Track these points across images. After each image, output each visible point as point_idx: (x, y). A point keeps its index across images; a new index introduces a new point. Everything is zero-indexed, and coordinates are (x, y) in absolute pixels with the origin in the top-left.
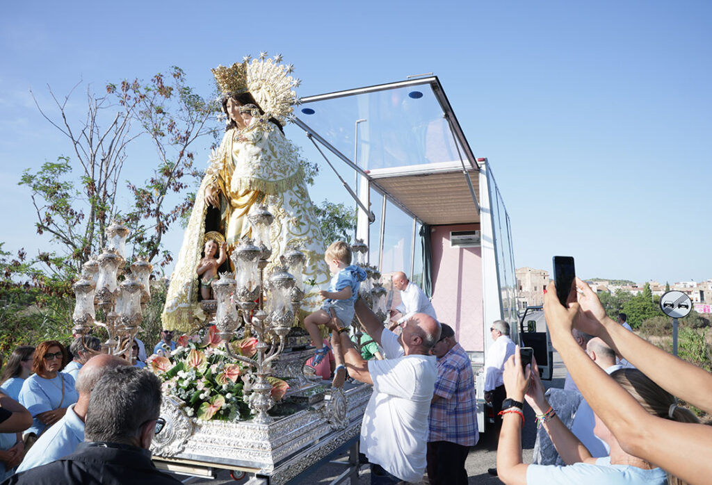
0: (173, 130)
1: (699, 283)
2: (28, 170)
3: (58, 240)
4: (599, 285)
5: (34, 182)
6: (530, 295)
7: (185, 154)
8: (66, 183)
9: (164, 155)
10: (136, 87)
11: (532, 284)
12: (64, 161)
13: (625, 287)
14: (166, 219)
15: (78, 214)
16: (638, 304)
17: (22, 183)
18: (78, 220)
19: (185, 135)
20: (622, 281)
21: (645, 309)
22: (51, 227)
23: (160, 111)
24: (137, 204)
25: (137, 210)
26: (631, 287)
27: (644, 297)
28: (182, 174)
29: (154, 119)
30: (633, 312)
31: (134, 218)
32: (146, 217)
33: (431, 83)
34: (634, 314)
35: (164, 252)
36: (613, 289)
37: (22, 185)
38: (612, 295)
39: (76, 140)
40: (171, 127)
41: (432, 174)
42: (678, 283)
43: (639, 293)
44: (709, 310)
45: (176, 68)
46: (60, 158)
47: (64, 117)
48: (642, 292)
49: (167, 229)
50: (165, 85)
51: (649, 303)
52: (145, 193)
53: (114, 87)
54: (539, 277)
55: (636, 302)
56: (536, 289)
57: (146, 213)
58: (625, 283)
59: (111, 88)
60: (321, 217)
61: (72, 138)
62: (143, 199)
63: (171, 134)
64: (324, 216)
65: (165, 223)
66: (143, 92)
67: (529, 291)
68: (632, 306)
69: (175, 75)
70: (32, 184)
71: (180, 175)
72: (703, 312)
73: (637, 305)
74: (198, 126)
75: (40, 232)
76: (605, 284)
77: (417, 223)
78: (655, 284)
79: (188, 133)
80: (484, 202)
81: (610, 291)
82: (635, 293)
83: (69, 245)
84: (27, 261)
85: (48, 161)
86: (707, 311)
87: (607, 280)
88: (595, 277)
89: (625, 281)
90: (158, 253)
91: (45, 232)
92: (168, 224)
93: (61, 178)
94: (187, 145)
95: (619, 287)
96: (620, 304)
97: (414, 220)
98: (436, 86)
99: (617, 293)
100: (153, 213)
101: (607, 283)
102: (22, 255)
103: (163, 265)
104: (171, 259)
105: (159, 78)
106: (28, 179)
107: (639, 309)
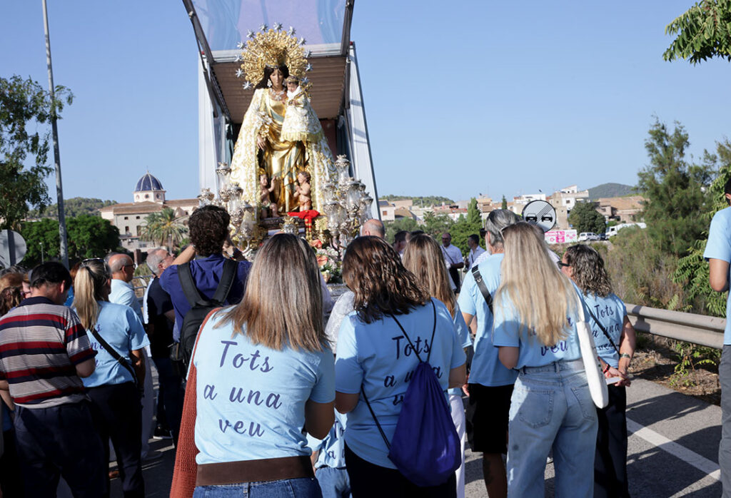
1: (548, 196)
4: (398, 207)
13: (438, 208)
16: (462, 235)
20: (432, 198)
26: (448, 208)
27: (469, 222)
36: (420, 213)
38: (419, 223)
42: (519, 198)
43: (462, 218)
44: (563, 238)
48: (465, 215)
55: (457, 232)
58: (438, 201)
72: (555, 242)
76: (407, 204)
78: (486, 200)
81: (415, 217)
82: (455, 217)
86: (560, 240)
87: (407, 198)
89: (437, 199)
95: (430, 209)
99: (427, 220)
101: (410, 202)
107: (462, 243)
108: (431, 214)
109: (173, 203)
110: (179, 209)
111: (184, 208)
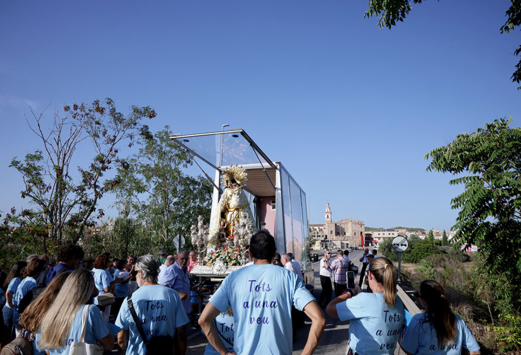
0: (106, 135)
2: (15, 158)
3: (35, 202)
4: (399, 232)
5: (19, 165)
6: (351, 238)
7: (113, 150)
8: (39, 166)
9: (100, 150)
10: (83, 108)
11: (353, 231)
12: (38, 153)
13: (417, 233)
14: (102, 190)
15: (47, 186)
17: (11, 166)
18: (47, 190)
19: (113, 138)
21: (428, 248)
22: (31, 194)
23: (98, 123)
24: (83, 180)
25: (83, 184)
26: (421, 233)
27: (428, 240)
28: (111, 162)
29: (94, 128)
30: (420, 251)
31: (82, 189)
32: (89, 188)
33: (241, 132)
34: (420, 253)
35: (99, 210)
36: (409, 234)
37: (11, 167)
39: (45, 139)
40: (105, 133)
41: (252, 169)
43: (426, 238)
45: (109, 99)
46: (36, 152)
47: (39, 126)
48: (428, 236)
49: (102, 196)
50: (100, 106)
51: (431, 245)
52: (89, 174)
53: (69, 108)
54: (358, 226)
56: (355, 234)
57: (89, 186)
58: (416, 230)
59: (67, 109)
60: (197, 186)
61: (43, 138)
62: (87, 177)
63: (104, 137)
64: (199, 186)
65: (101, 192)
66: (87, 112)
67: (351, 236)
68: (419, 247)
69: (108, 103)
70: (17, 167)
71: (109, 162)
73: (423, 245)
74: (121, 133)
75: (23, 197)
76: (403, 231)
77: (252, 195)
78: (437, 231)
79: (115, 137)
80: (278, 185)
81: (406, 236)
82: (422, 237)
83: (42, 205)
84: (16, 214)
85: (29, 153)
88: (398, 226)
90: (95, 211)
91: (27, 197)
92: (102, 193)
93: (37, 164)
94: (114, 144)
95: (413, 233)
96: (412, 245)
97: (250, 194)
98: (243, 133)
100: (93, 186)
101: (405, 230)
102: (13, 211)
103: (98, 218)
104: (103, 214)
105: (97, 103)
106: (15, 163)
107: (424, 249)
108: (413, 235)
109: (311, 225)
110: (313, 228)
111: (315, 228)
